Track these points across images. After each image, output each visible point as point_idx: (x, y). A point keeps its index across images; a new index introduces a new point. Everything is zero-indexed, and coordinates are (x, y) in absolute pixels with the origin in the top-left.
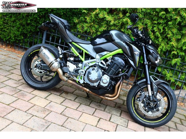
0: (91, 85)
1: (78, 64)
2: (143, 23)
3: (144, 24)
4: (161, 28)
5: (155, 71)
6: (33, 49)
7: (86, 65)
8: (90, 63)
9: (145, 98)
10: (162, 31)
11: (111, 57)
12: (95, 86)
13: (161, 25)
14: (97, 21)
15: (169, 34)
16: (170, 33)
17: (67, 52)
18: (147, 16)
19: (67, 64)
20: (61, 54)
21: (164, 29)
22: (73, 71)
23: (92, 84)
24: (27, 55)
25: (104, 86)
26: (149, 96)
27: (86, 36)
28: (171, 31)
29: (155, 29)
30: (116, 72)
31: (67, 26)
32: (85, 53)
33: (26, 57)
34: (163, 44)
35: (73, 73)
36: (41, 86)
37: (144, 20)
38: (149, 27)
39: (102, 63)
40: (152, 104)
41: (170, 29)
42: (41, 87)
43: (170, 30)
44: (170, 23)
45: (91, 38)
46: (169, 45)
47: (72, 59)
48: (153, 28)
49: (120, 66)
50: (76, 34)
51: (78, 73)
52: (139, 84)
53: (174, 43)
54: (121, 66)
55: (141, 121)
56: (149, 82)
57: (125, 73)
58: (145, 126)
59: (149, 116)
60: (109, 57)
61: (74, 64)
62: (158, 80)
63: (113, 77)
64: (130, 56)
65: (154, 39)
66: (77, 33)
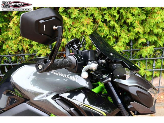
2: (87, 15)
3: (89, 15)
10: (117, 16)
15: (129, 18)
16: (129, 15)
27: (22, 56)
28: (130, 13)
29: (106, 17)
34: (123, 35)
38: (98, 18)
41: (127, 11)
43: (128, 12)
45: (29, 55)
46: (132, 34)
48: (103, 16)
53: (139, 28)
65: (110, 30)
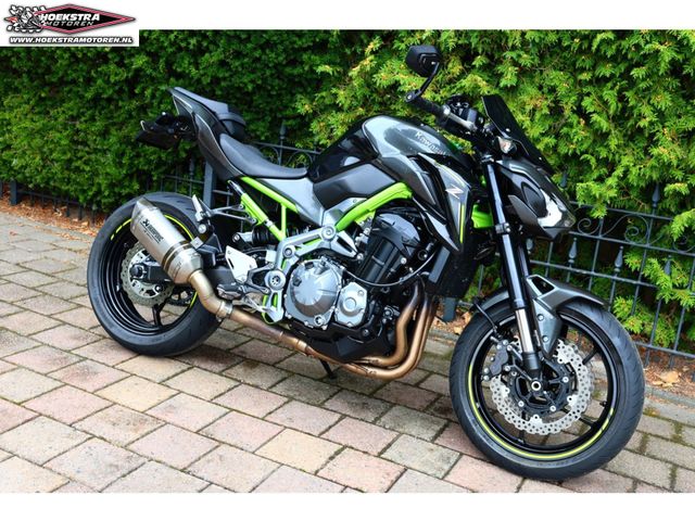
0: (306, 323)
1: (264, 254)
2: (540, 87)
3: (545, 90)
4: (609, 95)
5: (617, 270)
6: (122, 213)
7: (289, 252)
8: (302, 245)
9: (510, 362)
10: (614, 106)
11: (372, 215)
12: (320, 329)
13: (609, 85)
14: (378, 99)
15: (644, 117)
16: (646, 110)
17: (224, 211)
18: (551, 56)
19: (227, 256)
20: (201, 222)
21: (621, 98)
22: (246, 278)
23: (308, 322)
24: (106, 236)
25: (350, 325)
26: (524, 355)
28: (649, 103)
29: (587, 102)
30: (388, 271)
31: (226, 124)
32: (289, 211)
33: (102, 242)
34: (626, 161)
35: (246, 284)
36: (153, 340)
37: (545, 74)
38: (566, 100)
39: (341, 241)
40: (536, 386)
41: (644, 98)
42: (151, 343)
43: (645, 101)
44: (637, 73)
46: (653, 162)
47: (248, 236)
48: (581, 97)
49: (402, 247)
50: (311, 154)
51: (265, 286)
52: (486, 311)
53: (667, 150)
54: (405, 245)
55: (504, 454)
56: (520, 301)
57: (422, 270)
58: (525, 474)
59: (534, 432)
60: (365, 218)
61: (250, 255)
62: (556, 289)
63: (382, 290)
64: (435, 207)
65: (594, 141)
66: (314, 152)
